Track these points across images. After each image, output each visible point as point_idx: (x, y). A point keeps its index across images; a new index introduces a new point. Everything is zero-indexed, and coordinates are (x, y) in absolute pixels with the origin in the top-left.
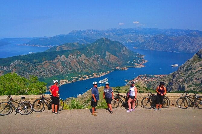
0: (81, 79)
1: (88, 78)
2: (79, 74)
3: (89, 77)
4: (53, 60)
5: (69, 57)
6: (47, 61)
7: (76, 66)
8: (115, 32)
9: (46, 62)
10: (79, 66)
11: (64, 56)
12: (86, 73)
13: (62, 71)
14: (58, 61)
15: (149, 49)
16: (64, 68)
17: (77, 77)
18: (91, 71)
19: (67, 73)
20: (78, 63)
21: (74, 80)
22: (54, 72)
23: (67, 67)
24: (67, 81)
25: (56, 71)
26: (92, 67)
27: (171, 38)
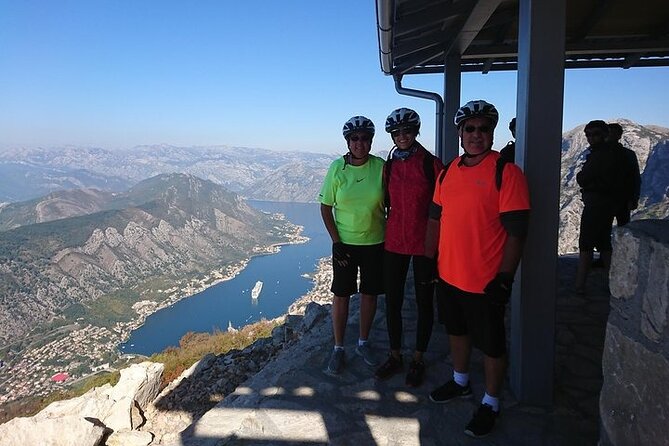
0: (189, 291)
1: (205, 287)
2: (175, 278)
3: (206, 283)
4: (83, 245)
5: (126, 230)
6: (67, 251)
7: (156, 256)
8: (164, 155)
9: (69, 255)
10: (165, 257)
11: (114, 230)
12: (191, 273)
13: (126, 277)
14: (101, 246)
15: (278, 198)
16: (127, 267)
17: (175, 289)
18: (201, 265)
19: (140, 281)
20: (160, 246)
21: (172, 297)
22: (101, 281)
23: (134, 264)
24: (154, 303)
25: (107, 279)
26: (200, 255)
27: (320, 174)
